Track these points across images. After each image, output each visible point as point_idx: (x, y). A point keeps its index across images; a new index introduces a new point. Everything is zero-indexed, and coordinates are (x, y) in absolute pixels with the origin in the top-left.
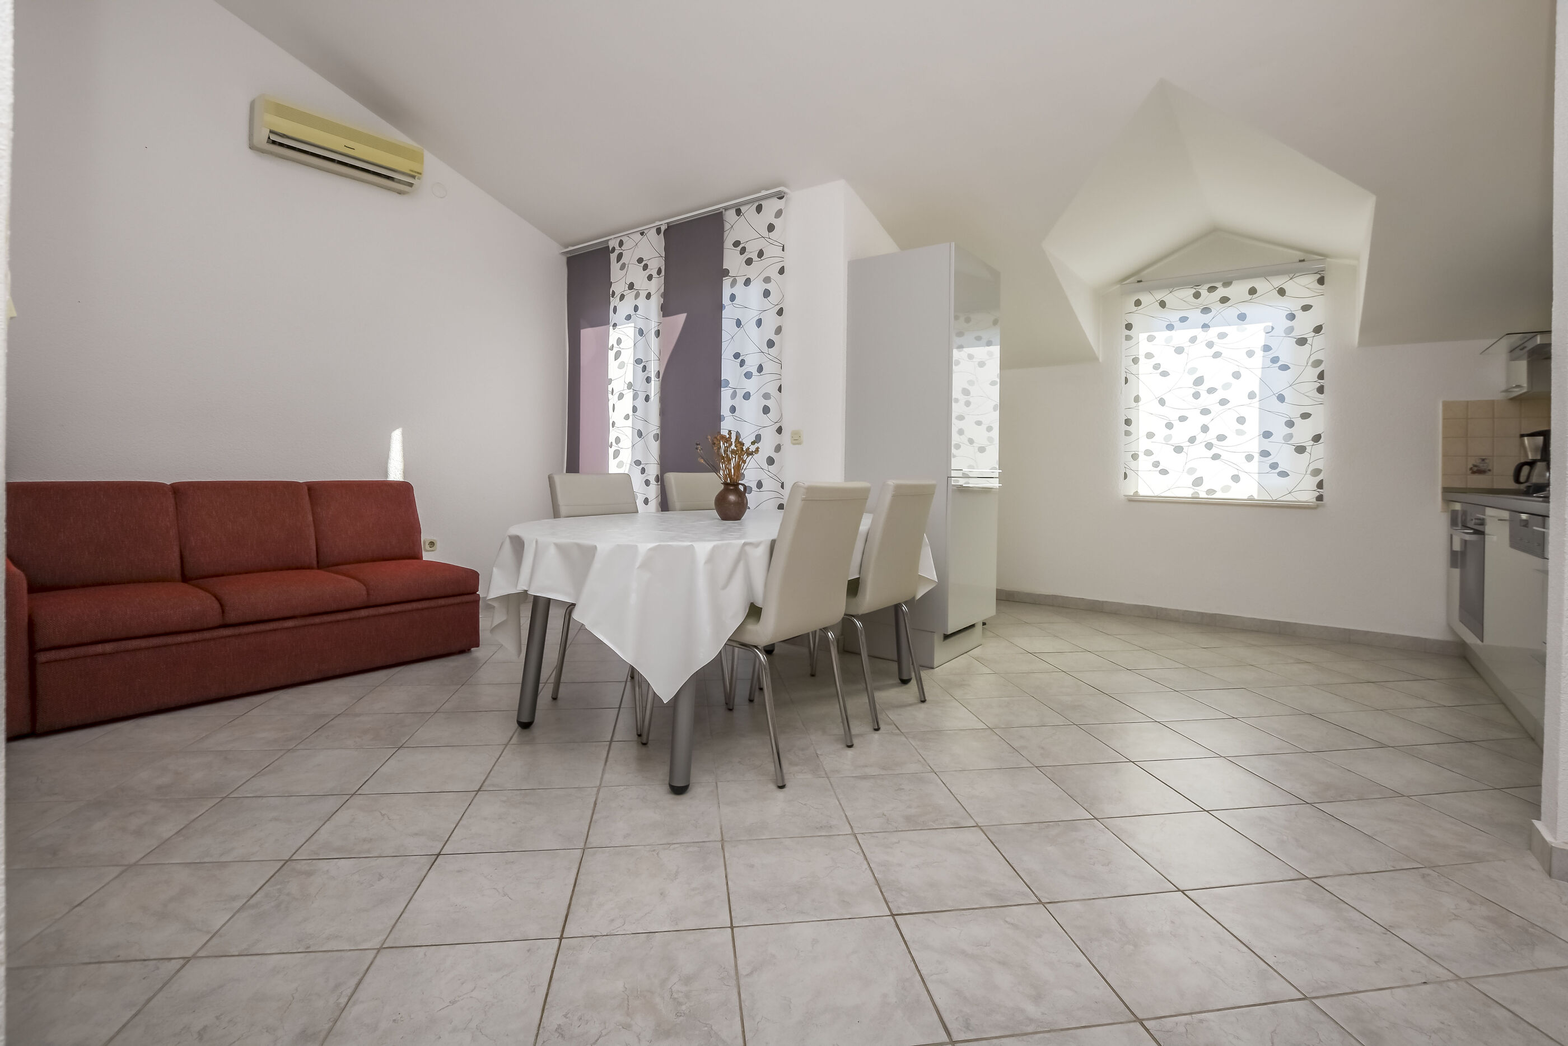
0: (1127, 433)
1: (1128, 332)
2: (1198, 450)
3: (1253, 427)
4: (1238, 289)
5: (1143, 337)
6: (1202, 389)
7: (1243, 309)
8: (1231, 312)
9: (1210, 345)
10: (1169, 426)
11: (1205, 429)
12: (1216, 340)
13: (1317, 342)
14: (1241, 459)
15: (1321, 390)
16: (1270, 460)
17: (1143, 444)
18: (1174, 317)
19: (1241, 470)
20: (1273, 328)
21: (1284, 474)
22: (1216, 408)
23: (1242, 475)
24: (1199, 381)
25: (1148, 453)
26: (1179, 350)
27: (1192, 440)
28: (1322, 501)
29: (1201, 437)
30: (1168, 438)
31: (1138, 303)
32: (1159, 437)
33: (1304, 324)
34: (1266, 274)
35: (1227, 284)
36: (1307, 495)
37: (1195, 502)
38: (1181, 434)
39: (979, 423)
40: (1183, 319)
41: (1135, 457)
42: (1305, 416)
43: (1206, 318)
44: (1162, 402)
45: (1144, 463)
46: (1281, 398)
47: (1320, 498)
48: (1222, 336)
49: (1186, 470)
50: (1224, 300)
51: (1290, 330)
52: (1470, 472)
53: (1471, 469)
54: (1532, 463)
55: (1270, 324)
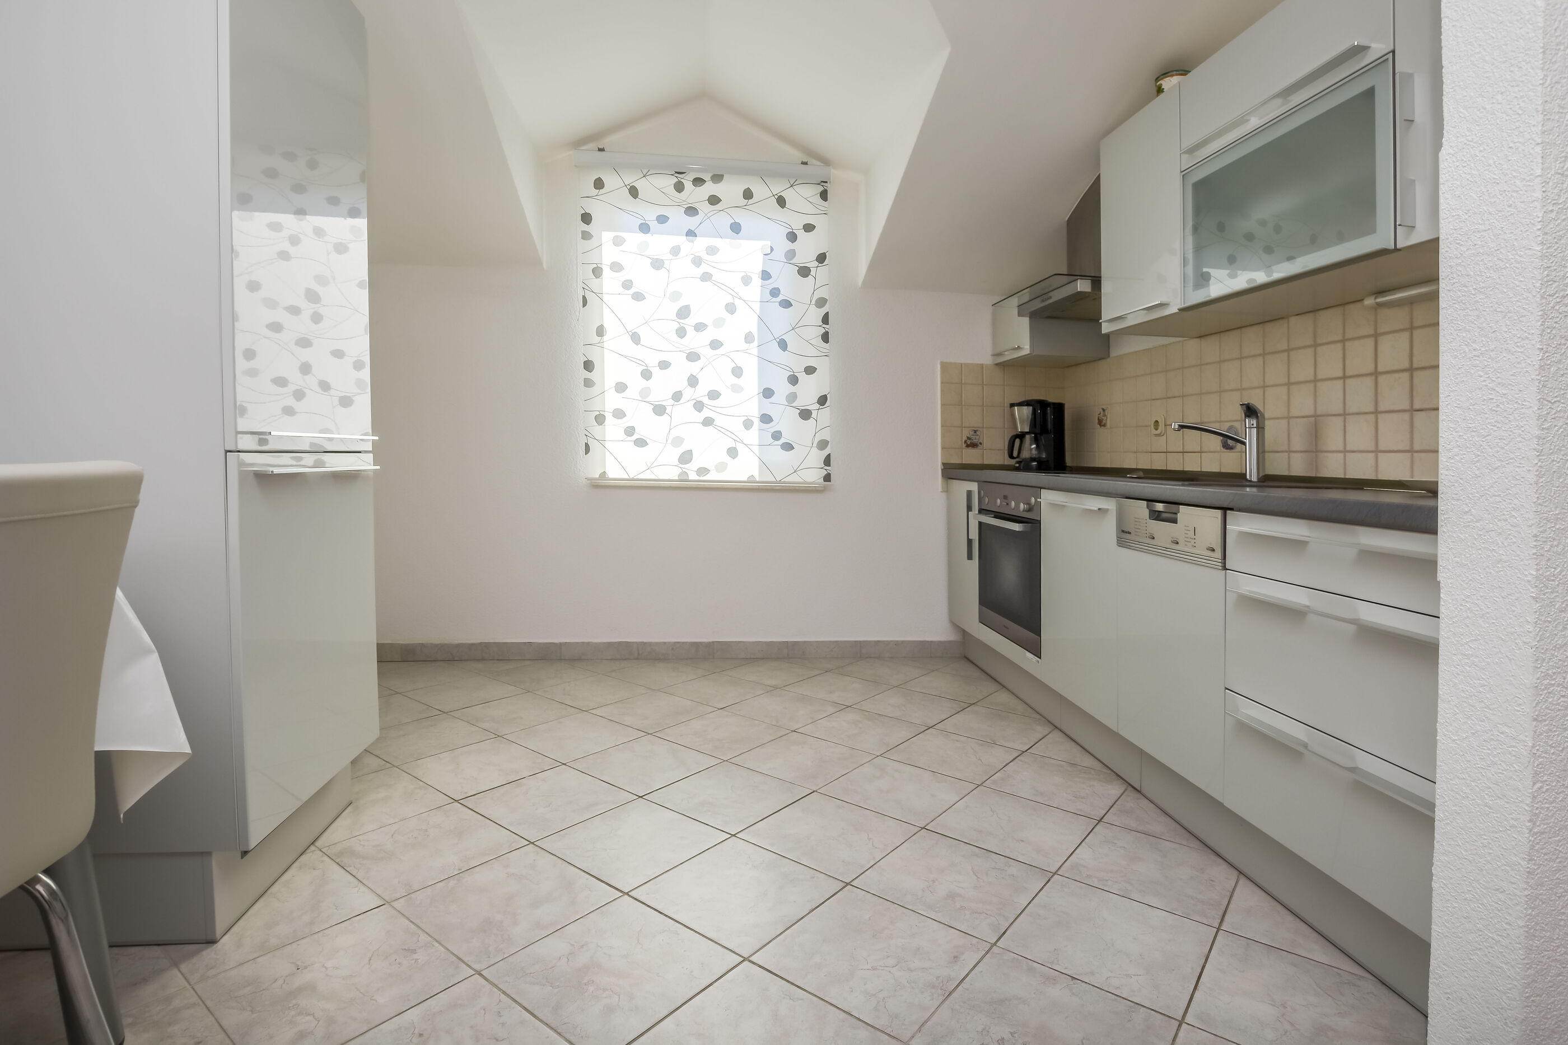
0: (588, 383)
1: (585, 227)
2: (684, 411)
3: (751, 383)
4: (730, 190)
5: (607, 237)
6: (689, 323)
7: (739, 217)
8: (723, 221)
9: (697, 261)
10: (647, 375)
11: (693, 381)
12: (704, 255)
13: (821, 273)
14: (737, 425)
15: (825, 337)
16: (772, 427)
17: (612, 401)
18: (650, 215)
19: (739, 440)
20: (772, 249)
21: (788, 447)
22: (706, 352)
23: (740, 447)
24: (684, 312)
25: (619, 414)
26: (657, 264)
27: (677, 396)
28: (830, 482)
29: (688, 393)
30: (645, 393)
31: (599, 184)
32: (632, 391)
33: (807, 249)
34: (764, 174)
35: (717, 178)
36: (813, 476)
37: (683, 488)
38: (662, 387)
39: (339, 354)
40: (662, 219)
41: (600, 419)
42: (810, 370)
43: (692, 222)
44: (636, 338)
45: (613, 429)
46: (783, 345)
47: (827, 478)
48: (712, 250)
49: (669, 441)
50: (714, 200)
51: (791, 254)
52: (964, 445)
53: (965, 442)
54: (1021, 436)
55: (769, 243)
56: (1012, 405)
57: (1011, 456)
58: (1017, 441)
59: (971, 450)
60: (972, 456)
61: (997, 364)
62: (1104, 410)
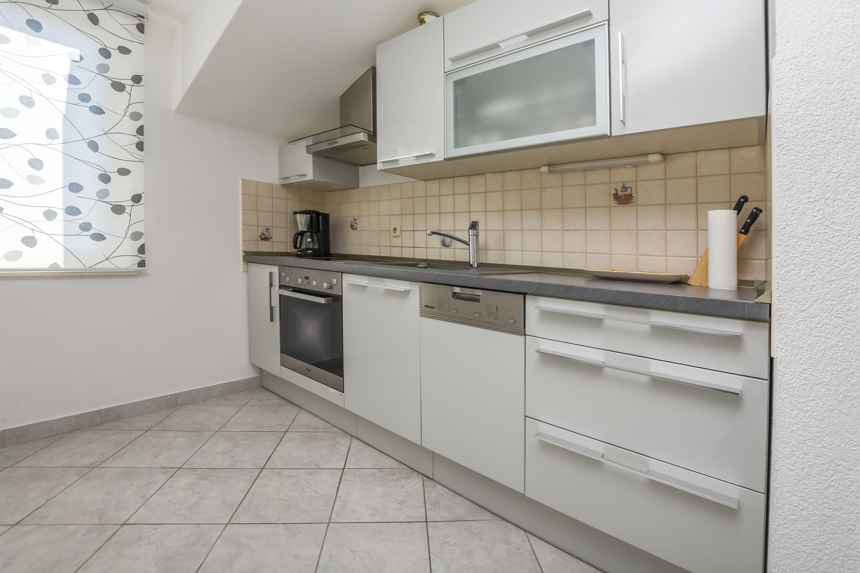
3: (54, 177)
13: (136, 92)
14: (37, 216)
15: (140, 146)
16: (79, 219)
19: (38, 230)
20: (82, 59)
21: (99, 237)
23: (39, 237)
28: (145, 266)
33: (122, 67)
36: (126, 261)
42: (124, 172)
46: (94, 146)
47: (142, 264)
51: (104, 68)
52: (259, 239)
53: (260, 236)
54: (302, 234)
55: (78, 52)
56: (295, 213)
57: (295, 247)
58: (300, 237)
59: (264, 243)
60: (265, 247)
61: (282, 185)
62: (354, 219)
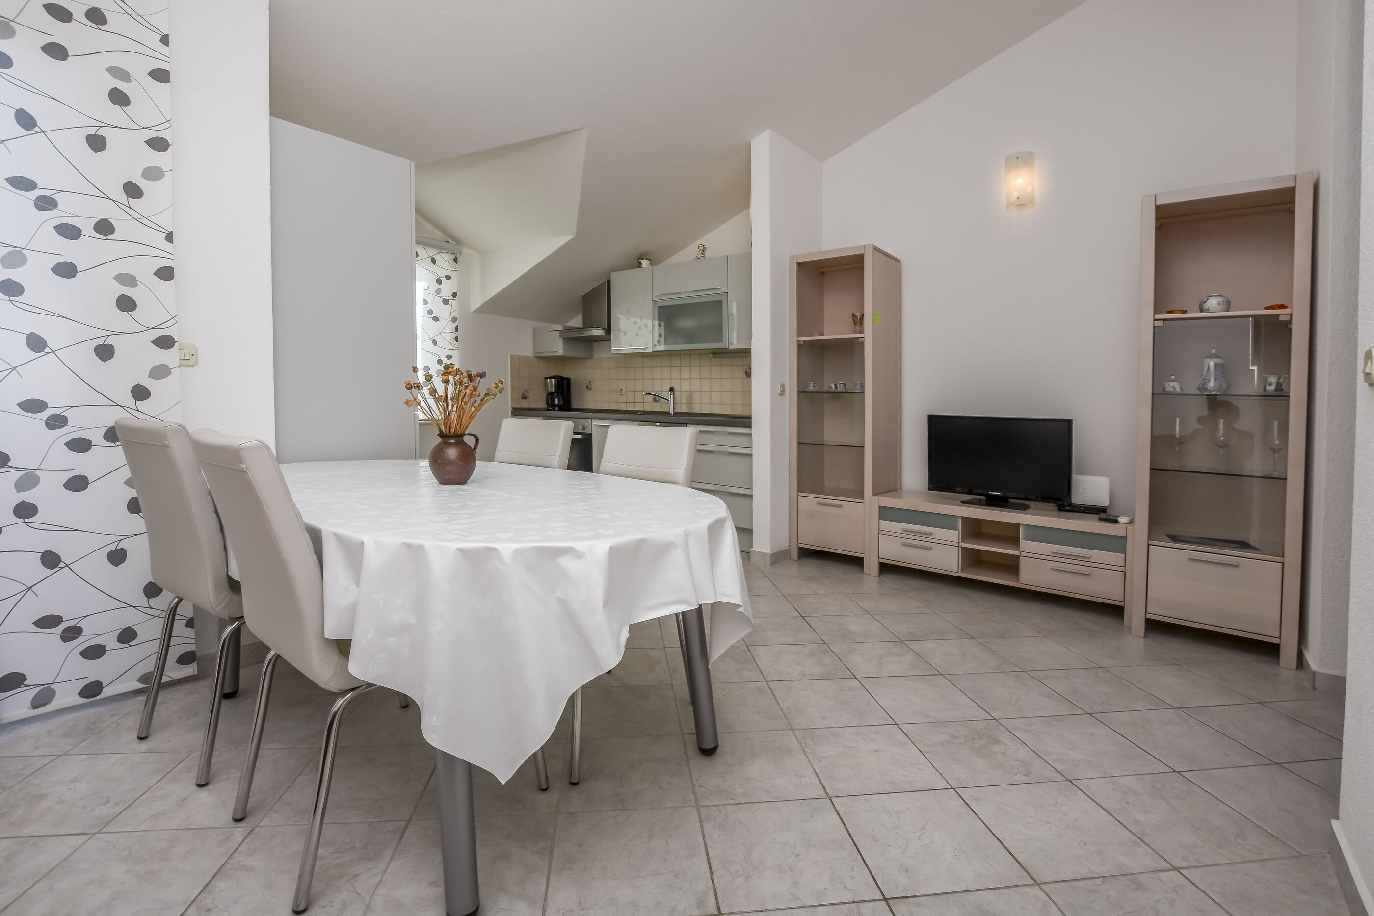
13: (454, 303)
15: (456, 339)
20: (430, 287)
33: (447, 289)
34: (425, 245)
42: (449, 357)
46: (434, 342)
51: (438, 292)
52: (521, 398)
53: (521, 396)
54: (552, 393)
55: (427, 284)
56: (546, 378)
57: (547, 403)
58: (550, 396)
59: (524, 401)
60: (524, 404)
61: (535, 357)
62: (590, 382)
